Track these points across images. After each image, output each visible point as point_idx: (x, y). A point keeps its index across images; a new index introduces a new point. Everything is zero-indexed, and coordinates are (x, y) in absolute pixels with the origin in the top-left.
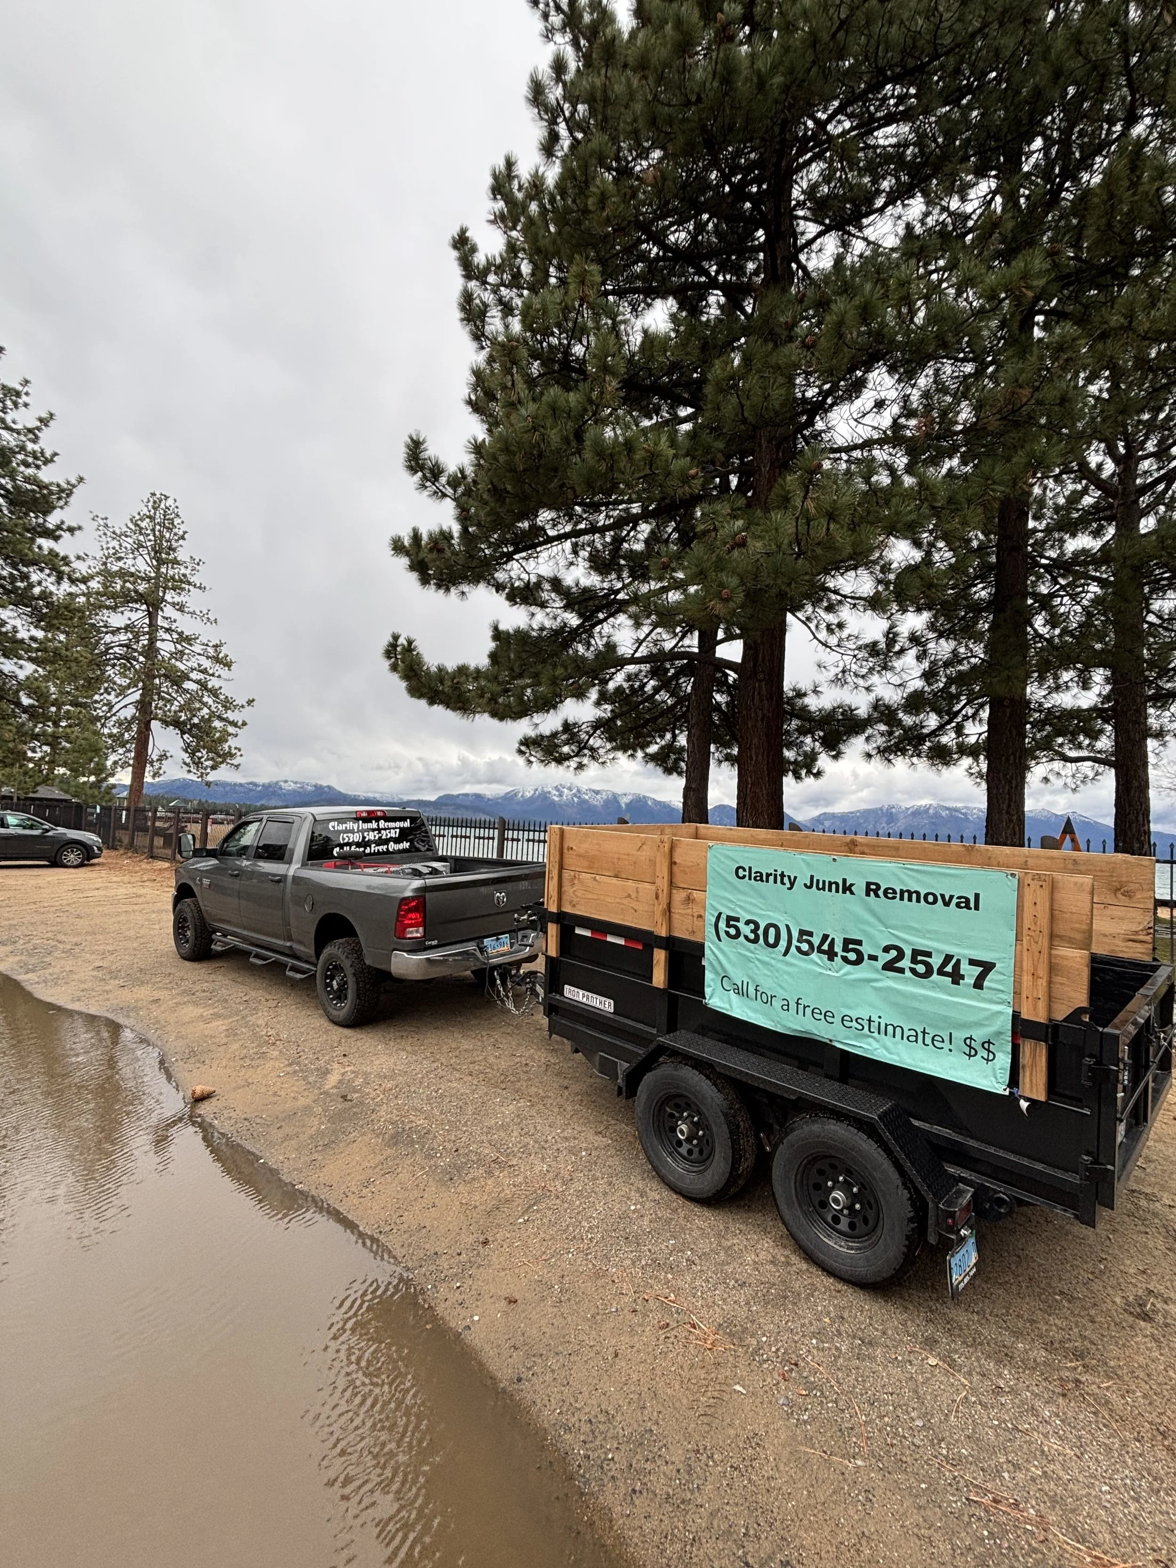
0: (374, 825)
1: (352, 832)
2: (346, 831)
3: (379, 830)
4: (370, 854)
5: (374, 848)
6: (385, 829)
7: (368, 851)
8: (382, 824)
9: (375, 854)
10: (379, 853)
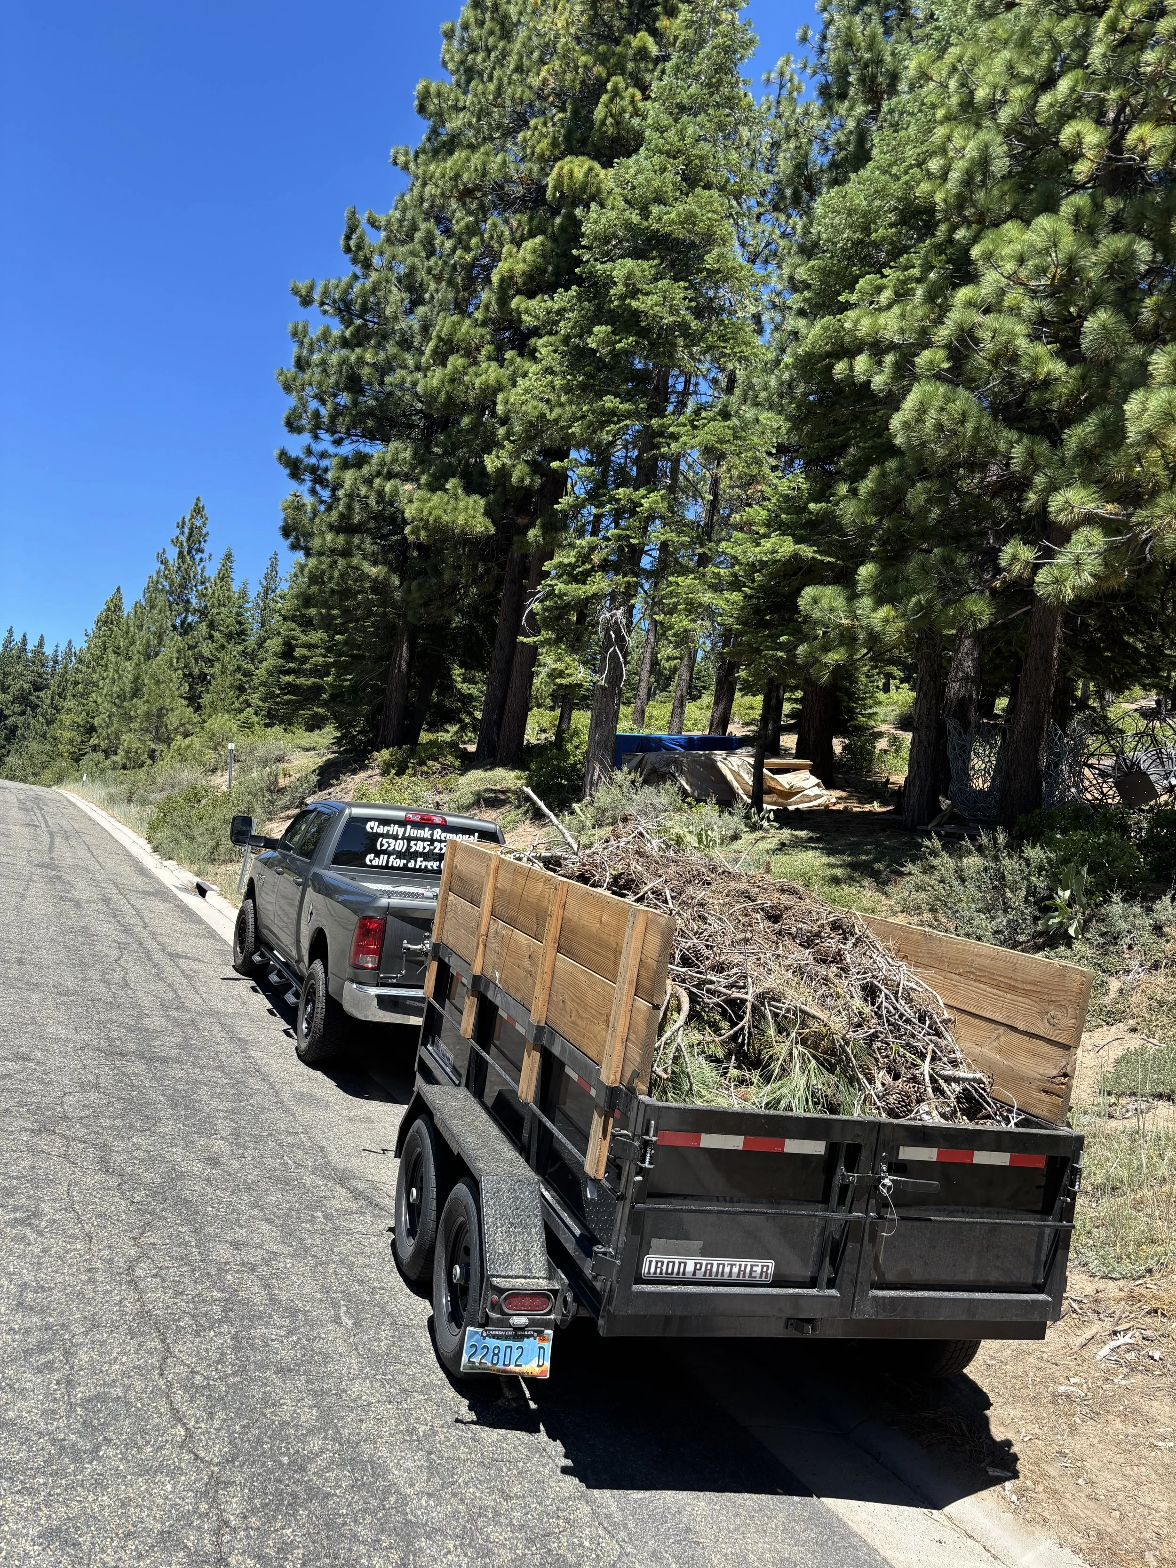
0: (426, 833)
1: (395, 837)
2: (387, 836)
3: (432, 841)
4: (414, 870)
5: (420, 863)
6: (441, 841)
7: (411, 865)
8: (438, 833)
9: (420, 870)
10: (426, 870)
